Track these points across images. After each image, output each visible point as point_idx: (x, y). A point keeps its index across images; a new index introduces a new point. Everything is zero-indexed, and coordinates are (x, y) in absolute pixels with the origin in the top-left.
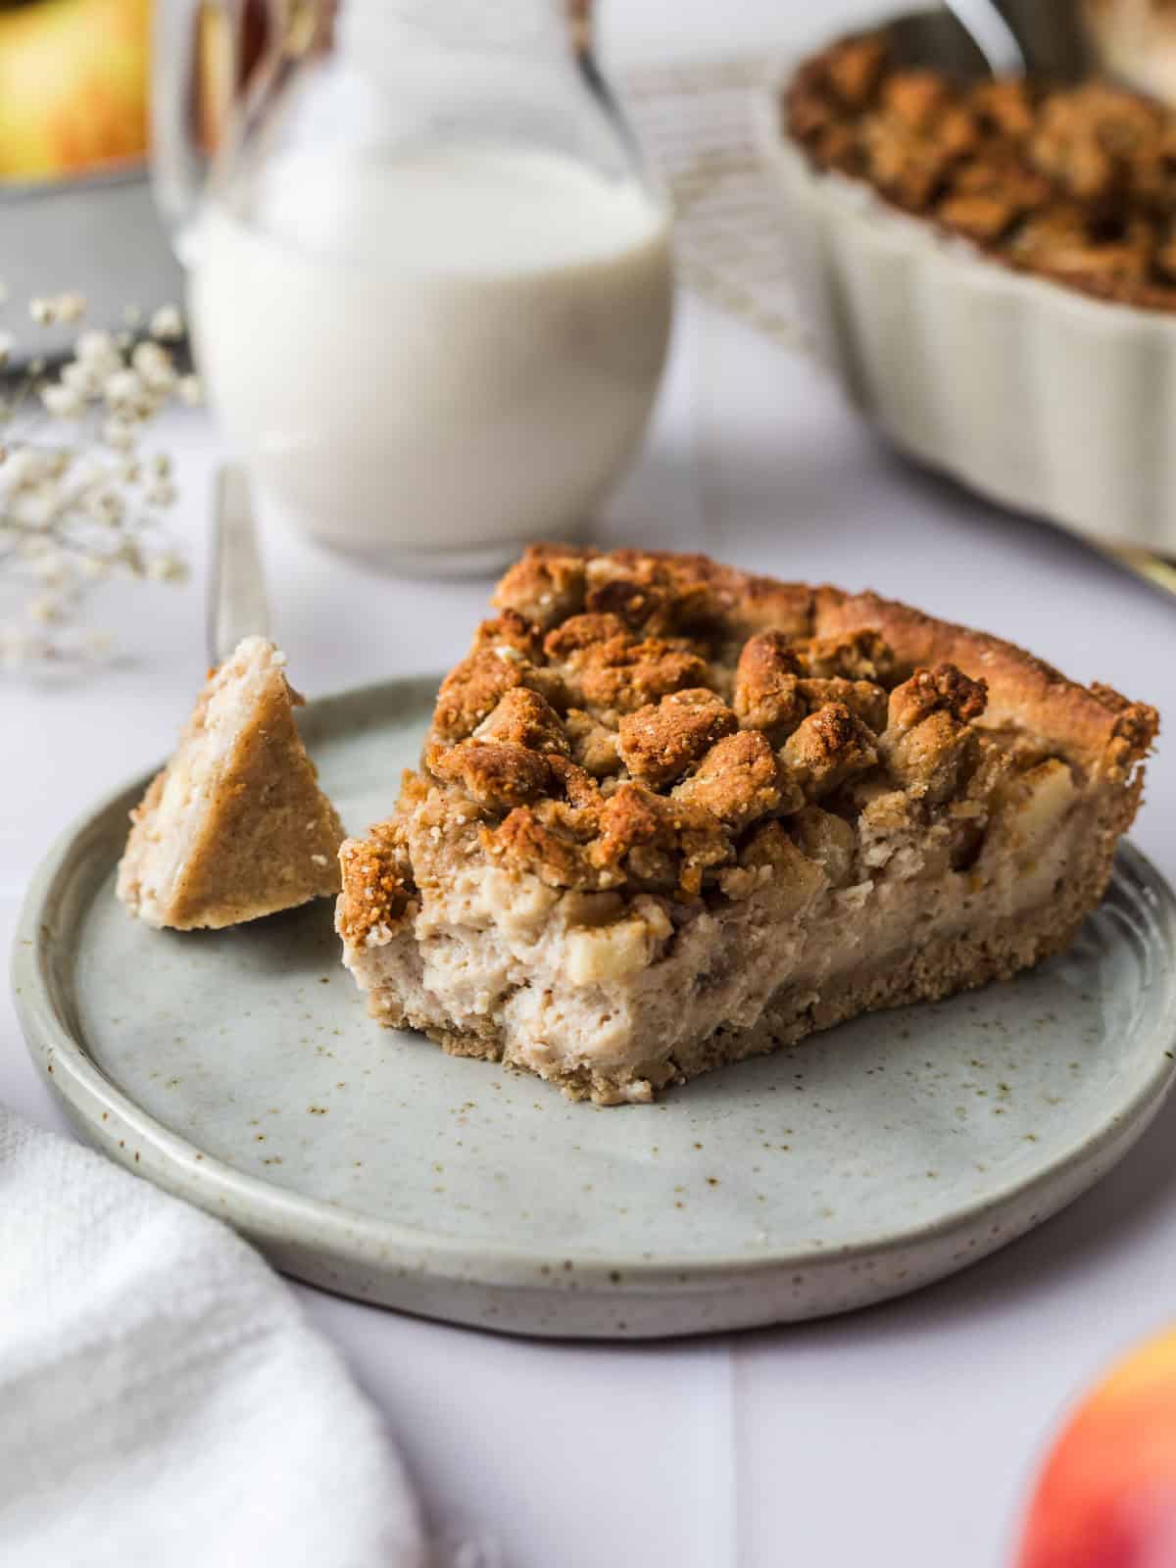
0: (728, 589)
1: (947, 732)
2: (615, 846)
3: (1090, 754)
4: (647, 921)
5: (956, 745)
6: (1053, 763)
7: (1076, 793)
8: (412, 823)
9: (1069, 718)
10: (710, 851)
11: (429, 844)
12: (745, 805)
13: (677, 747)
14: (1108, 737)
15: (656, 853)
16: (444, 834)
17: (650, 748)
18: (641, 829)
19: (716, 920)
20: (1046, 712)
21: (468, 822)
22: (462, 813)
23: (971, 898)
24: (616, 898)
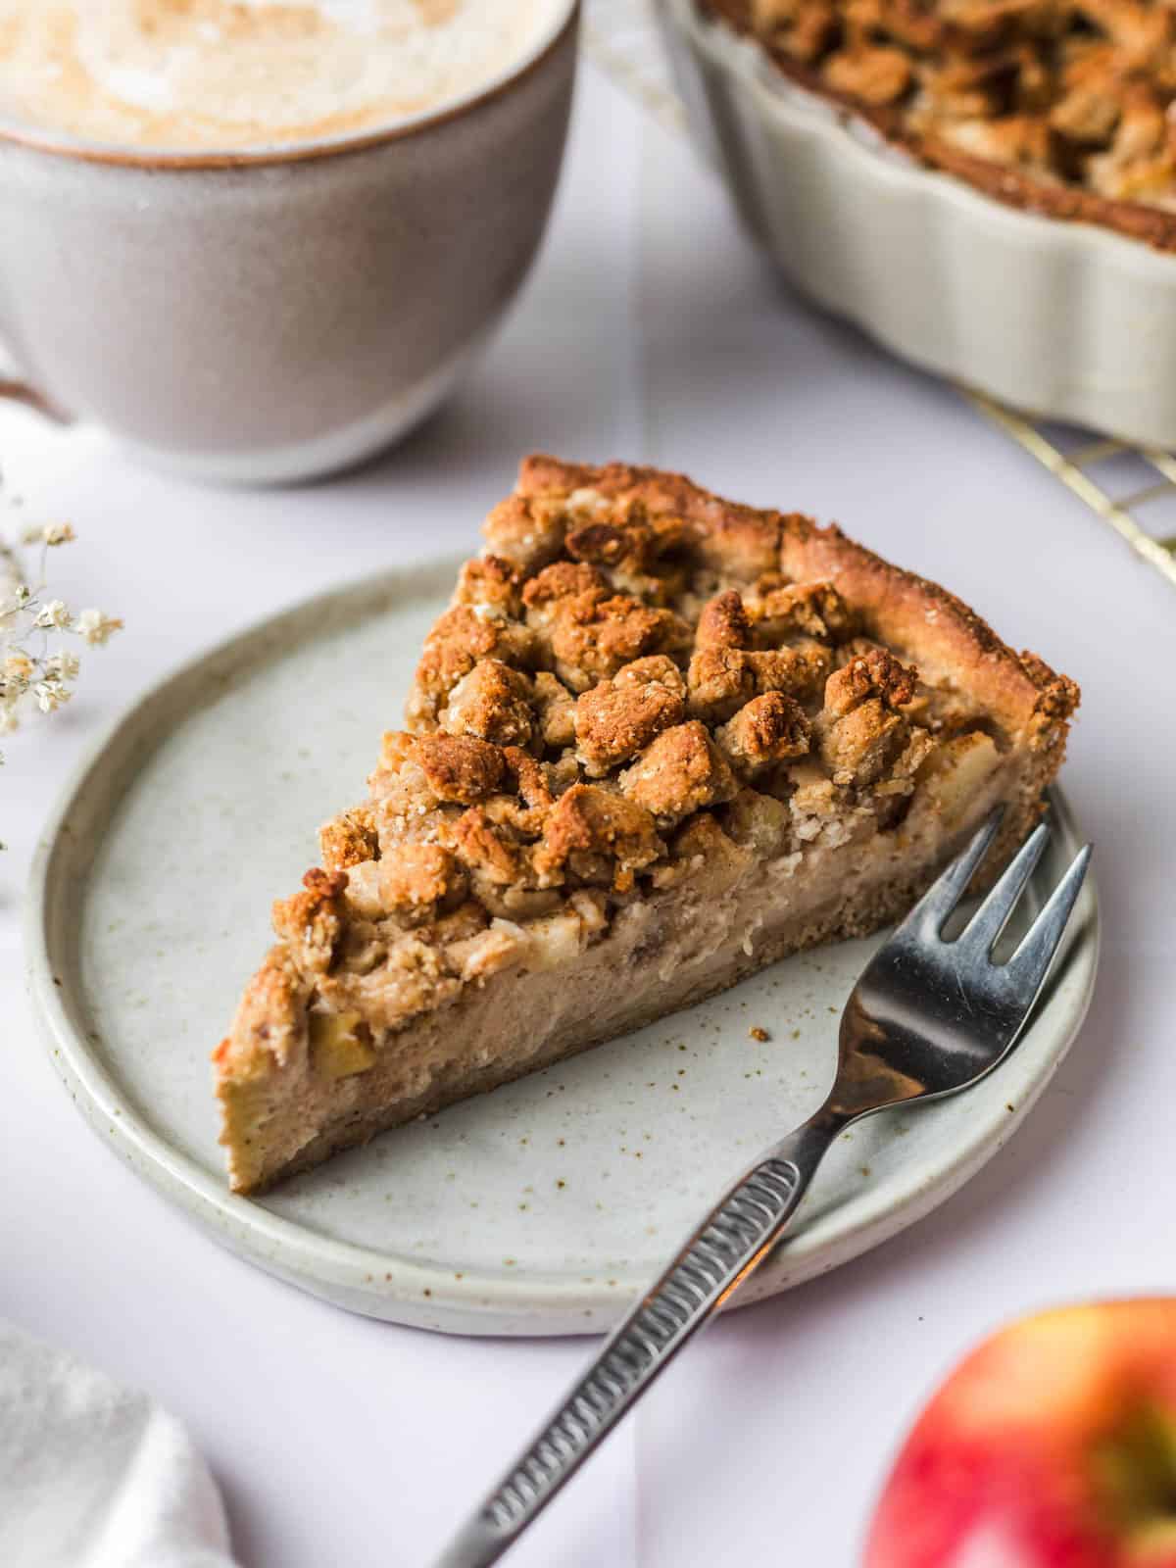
0: (704, 521)
1: (875, 723)
2: (552, 860)
3: (1014, 723)
4: (582, 918)
5: (883, 734)
6: (978, 735)
7: (1001, 757)
8: (380, 812)
9: (998, 687)
10: (641, 857)
11: (396, 832)
12: (679, 804)
13: (624, 740)
14: (1031, 712)
15: (592, 860)
16: (407, 822)
17: (599, 738)
18: (576, 844)
19: (649, 907)
20: (978, 678)
21: (429, 811)
22: (422, 804)
23: (898, 854)
24: (555, 896)
